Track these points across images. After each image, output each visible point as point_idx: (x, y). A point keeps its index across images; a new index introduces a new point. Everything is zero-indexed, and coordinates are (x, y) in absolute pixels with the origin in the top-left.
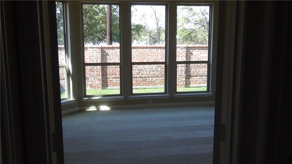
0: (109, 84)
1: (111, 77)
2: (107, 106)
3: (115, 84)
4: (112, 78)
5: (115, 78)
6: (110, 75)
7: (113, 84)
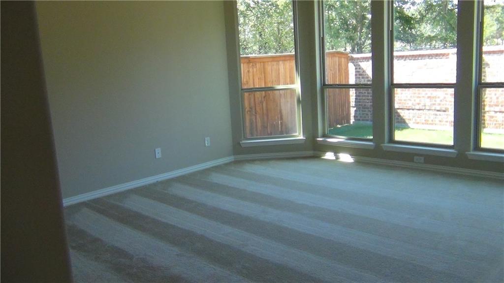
0: (488, 124)
1: (492, 109)
2: (349, 156)
3: (500, 124)
4: (496, 112)
5: (500, 112)
6: (490, 106)
7: (495, 124)
